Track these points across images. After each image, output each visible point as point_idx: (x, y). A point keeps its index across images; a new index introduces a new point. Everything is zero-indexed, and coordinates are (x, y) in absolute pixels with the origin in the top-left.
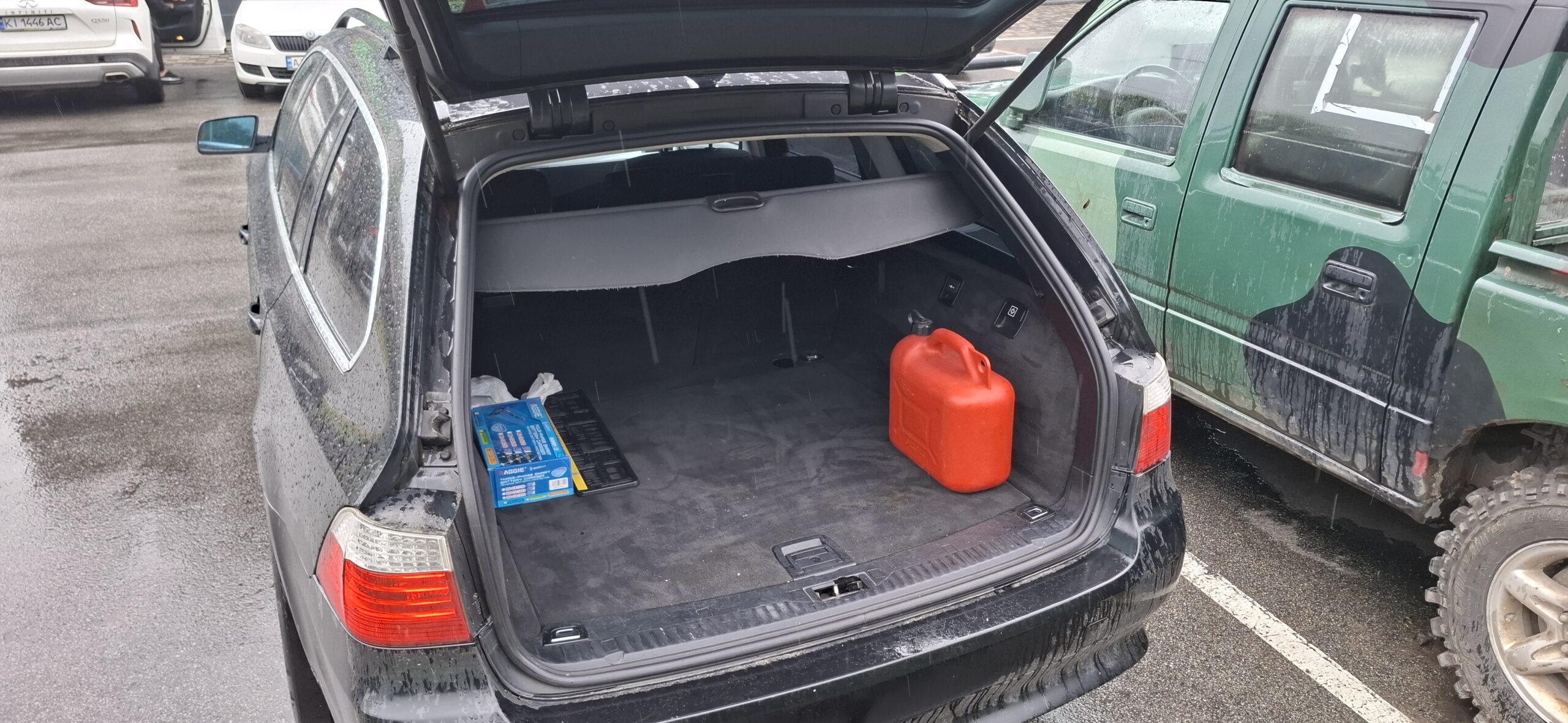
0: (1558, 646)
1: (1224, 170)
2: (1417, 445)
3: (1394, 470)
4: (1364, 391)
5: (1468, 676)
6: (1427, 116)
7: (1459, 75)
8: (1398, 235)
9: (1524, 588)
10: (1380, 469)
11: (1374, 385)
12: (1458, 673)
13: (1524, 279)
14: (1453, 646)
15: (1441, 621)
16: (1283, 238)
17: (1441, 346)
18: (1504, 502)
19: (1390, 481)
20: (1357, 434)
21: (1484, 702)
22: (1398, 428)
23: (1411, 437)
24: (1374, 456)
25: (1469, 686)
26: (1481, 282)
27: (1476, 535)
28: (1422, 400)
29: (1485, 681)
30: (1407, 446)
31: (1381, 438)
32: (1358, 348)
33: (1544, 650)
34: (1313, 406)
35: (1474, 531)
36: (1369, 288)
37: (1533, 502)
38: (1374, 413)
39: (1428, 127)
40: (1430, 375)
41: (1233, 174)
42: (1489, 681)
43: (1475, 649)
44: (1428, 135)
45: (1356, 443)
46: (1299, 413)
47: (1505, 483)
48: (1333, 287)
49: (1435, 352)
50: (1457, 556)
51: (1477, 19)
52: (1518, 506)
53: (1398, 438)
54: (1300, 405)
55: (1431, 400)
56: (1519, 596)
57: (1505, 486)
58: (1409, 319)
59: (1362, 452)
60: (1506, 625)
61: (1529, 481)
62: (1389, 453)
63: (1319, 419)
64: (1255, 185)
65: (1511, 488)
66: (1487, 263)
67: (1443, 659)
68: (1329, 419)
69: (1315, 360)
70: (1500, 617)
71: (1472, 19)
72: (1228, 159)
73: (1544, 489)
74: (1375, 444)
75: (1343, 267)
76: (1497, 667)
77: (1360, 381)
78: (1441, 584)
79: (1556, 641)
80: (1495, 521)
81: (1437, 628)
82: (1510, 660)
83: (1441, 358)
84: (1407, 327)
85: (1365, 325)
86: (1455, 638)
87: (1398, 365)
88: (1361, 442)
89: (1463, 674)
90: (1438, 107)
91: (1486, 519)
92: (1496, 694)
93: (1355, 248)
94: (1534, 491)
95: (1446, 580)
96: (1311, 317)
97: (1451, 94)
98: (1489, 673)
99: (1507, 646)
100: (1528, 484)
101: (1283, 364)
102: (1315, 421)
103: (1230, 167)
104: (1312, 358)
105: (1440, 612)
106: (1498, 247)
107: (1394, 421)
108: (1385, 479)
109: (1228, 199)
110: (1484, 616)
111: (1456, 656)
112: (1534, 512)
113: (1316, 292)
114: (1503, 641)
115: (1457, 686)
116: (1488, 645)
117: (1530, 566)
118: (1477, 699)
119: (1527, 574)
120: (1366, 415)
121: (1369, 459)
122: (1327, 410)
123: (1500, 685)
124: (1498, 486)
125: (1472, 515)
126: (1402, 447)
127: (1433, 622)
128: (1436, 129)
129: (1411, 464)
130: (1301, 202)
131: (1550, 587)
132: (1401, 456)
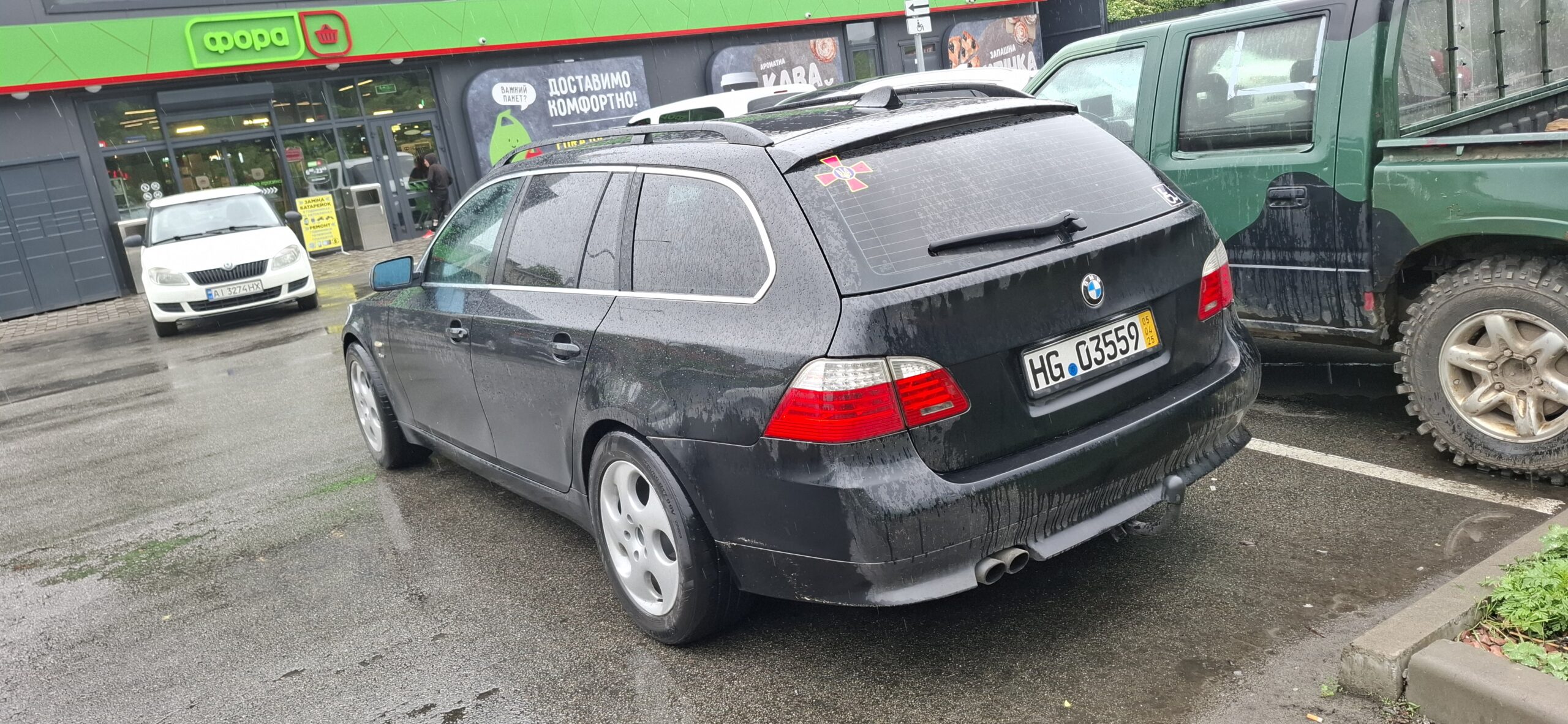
0: (1492, 387)
1: (1175, 154)
2: (1364, 288)
3: (1352, 313)
4: (1318, 266)
5: (1441, 432)
6: (1310, 79)
7: (1324, 50)
8: (1314, 157)
9: (1460, 356)
10: (1342, 316)
11: (1324, 259)
12: (1434, 434)
13: (1404, 158)
14: (1426, 416)
15: (1413, 403)
16: (1232, 184)
17: (1363, 217)
18: (1433, 304)
19: (1351, 323)
20: (1320, 298)
21: (1457, 445)
22: (1348, 282)
23: (1359, 285)
24: (1336, 309)
25: (1445, 439)
26: (1377, 168)
27: (1420, 334)
28: (1360, 258)
29: (1454, 430)
30: (1357, 292)
31: (1338, 294)
32: (1306, 238)
33: (1485, 393)
34: (1283, 290)
35: (1418, 331)
36: (1303, 196)
37: (1451, 296)
38: (1329, 278)
39: (1313, 86)
40: (1361, 237)
41: (1181, 154)
42: (1457, 429)
43: (1441, 411)
44: (1314, 92)
45: (1320, 305)
46: (1274, 300)
47: (1428, 292)
48: (1277, 204)
49: (1360, 222)
50: (1411, 353)
51: (1324, 15)
52: (1442, 302)
53: (1349, 289)
54: (1273, 294)
55: (1366, 255)
56: (1459, 363)
57: (1429, 294)
58: (1336, 206)
59: (1326, 309)
60: (1456, 386)
61: (1444, 283)
62: (1346, 301)
63: (1290, 298)
64: (1201, 157)
65: (1433, 294)
66: (1377, 156)
67: (1422, 430)
68: (1297, 295)
69: (1277, 258)
70: (1450, 384)
71: (1320, 16)
72: (1174, 146)
73: (1455, 285)
74: (1334, 299)
75: (1280, 190)
76: (1459, 418)
77: (1313, 260)
78: (1405, 378)
79: (1490, 384)
80: (1430, 318)
81: (1410, 410)
82: (1465, 409)
83: (1365, 225)
84: (1337, 213)
85: (1307, 221)
86: (1426, 410)
87: (1337, 239)
88: (1324, 303)
89: (1438, 432)
90: (1315, 72)
91: (1424, 320)
92: (1463, 435)
93: (1286, 174)
94: (1449, 289)
95: (1408, 373)
96: (1267, 229)
97: (1322, 63)
98: (1456, 423)
99: (1460, 402)
100: (1444, 285)
101: (1253, 269)
102: (1287, 301)
103: (1177, 151)
104: (1274, 258)
105: (1411, 398)
106: (1381, 144)
107: (1345, 278)
108: (1348, 323)
109: (1183, 171)
110: (1440, 387)
111: (1430, 423)
112: (1453, 302)
113: (1266, 211)
114: (1457, 399)
115: (1436, 445)
116: (1449, 406)
117: (1460, 341)
118: (1453, 445)
119: (1459, 348)
120: (1323, 284)
121: (1332, 313)
122: (1294, 288)
123: (1464, 429)
124: (1424, 296)
125: (1413, 322)
126: (1354, 293)
127: (1408, 408)
128: (1319, 86)
129: (1363, 304)
130: (1239, 157)
131: (1476, 350)
132: (1355, 301)
